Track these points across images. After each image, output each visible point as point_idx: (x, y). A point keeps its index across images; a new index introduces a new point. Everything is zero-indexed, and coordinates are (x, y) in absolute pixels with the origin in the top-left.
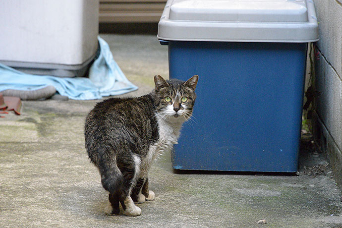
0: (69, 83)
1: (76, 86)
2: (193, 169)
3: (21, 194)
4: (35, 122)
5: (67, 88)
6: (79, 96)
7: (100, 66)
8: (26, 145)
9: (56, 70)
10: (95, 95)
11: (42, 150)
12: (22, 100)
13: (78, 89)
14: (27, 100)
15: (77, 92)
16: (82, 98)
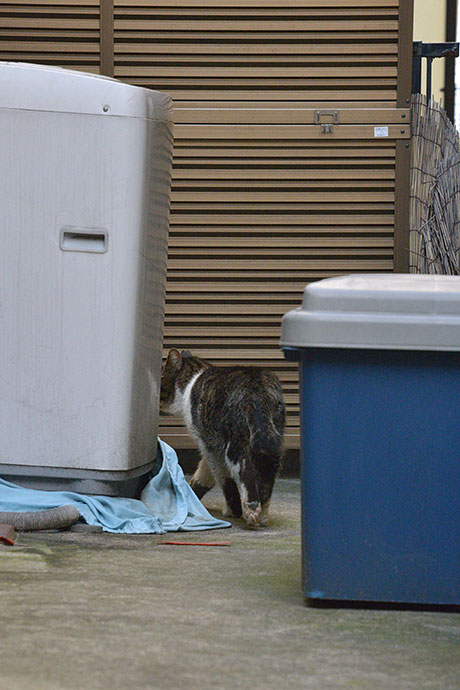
0: (104, 504)
1: (116, 512)
2: (346, 598)
3: (21, 621)
4: (42, 553)
5: (100, 513)
6: (121, 527)
7: (160, 487)
8: (26, 575)
9: (80, 480)
10: (152, 527)
11: (56, 579)
12: (16, 530)
13: (120, 516)
14: (26, 531)
15: (118, 521)
16: (127, 530)
